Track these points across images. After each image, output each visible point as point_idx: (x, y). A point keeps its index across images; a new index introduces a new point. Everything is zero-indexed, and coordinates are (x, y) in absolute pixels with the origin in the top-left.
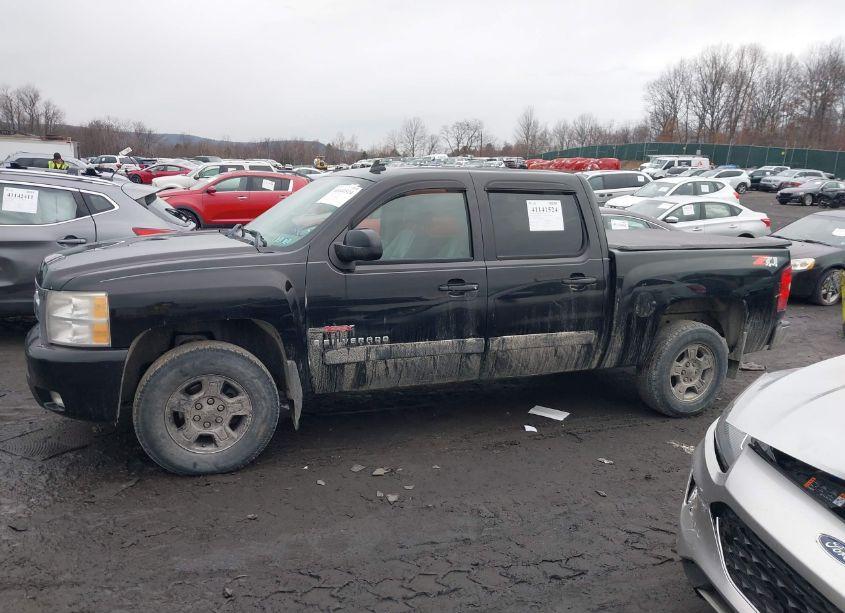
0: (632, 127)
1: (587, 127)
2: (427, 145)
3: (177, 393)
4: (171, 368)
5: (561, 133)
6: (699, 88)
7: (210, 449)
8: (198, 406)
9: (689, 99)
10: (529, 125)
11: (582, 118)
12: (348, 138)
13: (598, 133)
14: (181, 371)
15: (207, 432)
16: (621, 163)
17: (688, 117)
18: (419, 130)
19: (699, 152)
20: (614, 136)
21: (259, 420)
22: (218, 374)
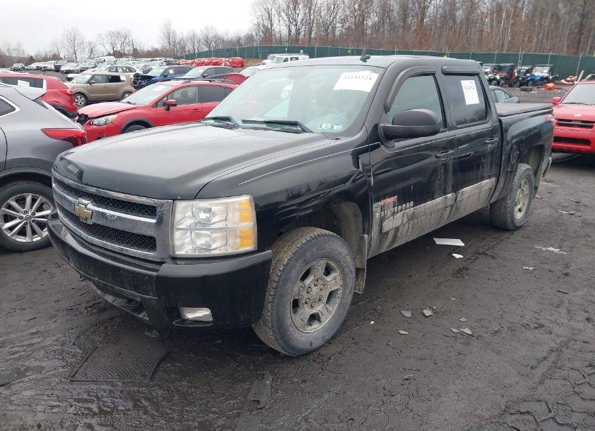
0: (242, 35)
1: (211, 35)
2: (87, 50)
3: (298, 281)
4: (297, 260)
5: (193, 38)
6: (285, 6)
7: (316, 326)
8: (309, 290)
9: (279, 15)
10: (169, 34)
11: (206, 28)
12: (14, 45)
13: (218, 39)
14: (305, 261)
15: (314, 311)
16: (245, 60)
17: (281, 28)
18: (78, 37)
19: (302, 51)
20: (231, 41)
21: (348, 291)
22: (322, 257)
